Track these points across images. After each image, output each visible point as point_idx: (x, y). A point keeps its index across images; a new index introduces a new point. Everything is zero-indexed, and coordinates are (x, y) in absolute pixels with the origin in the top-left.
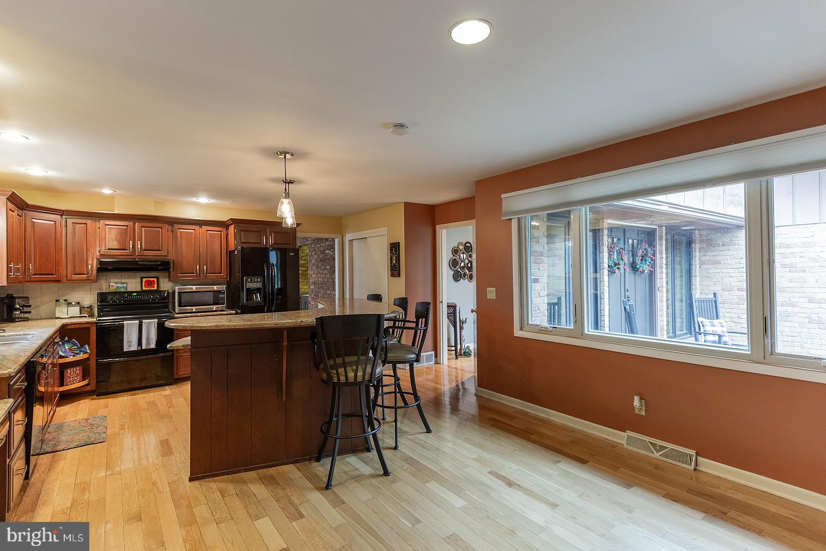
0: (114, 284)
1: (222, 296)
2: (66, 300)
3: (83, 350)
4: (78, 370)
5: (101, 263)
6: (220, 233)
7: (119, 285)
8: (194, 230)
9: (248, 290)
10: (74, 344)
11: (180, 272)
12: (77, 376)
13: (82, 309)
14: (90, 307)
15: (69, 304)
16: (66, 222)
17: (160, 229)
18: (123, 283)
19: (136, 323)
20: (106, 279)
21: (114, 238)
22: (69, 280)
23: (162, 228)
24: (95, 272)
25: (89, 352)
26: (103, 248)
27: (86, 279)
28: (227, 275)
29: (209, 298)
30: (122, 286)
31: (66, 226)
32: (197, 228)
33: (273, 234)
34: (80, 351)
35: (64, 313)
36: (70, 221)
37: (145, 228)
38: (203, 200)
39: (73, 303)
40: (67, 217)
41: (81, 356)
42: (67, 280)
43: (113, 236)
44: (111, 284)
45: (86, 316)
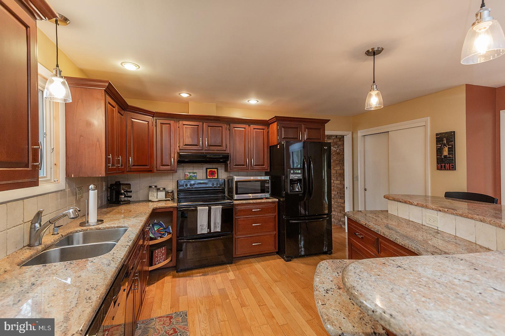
0: (188, 174)
1: (267, 185)
2: (156, 187)
3: (167, 230)
4: (163, 250)
5: (180, 156)
6: (263, 130)
7: (191, 174)
8: (245, 128)
9: (291, 180)
10: (161, 225)
11: (234, 165)
12: (163, 255)
13: (167, 193)
14: (172, 192)
15: (158, 190)
16: (156, 122)
17: (221, 128)
18: (194, 173)
19: (206, 209)
20: (183, 170)
21: (189, 136)
22: (158, 170)
23: (222, 127)
24: (176, 164)
25: (171, 232)
26: (181, 145)
27: (170, 169)
28: (268, 167)
29: (258, 186)
30: (193, 175)
31: (156, 126)
32: (247, 126)
33: (307, 130)
34: (165, 232)
35: (155, 197)
36: (159, 122)
37: (211, 127)
38: (253, 101)
39: (161, 189)
40: (156, 118)
41: (166, 237)
42: (157, 170)
43: (188, 134)
44: (186, 173)
45: (169, 200)
